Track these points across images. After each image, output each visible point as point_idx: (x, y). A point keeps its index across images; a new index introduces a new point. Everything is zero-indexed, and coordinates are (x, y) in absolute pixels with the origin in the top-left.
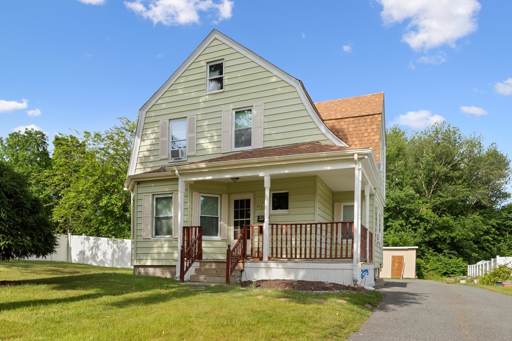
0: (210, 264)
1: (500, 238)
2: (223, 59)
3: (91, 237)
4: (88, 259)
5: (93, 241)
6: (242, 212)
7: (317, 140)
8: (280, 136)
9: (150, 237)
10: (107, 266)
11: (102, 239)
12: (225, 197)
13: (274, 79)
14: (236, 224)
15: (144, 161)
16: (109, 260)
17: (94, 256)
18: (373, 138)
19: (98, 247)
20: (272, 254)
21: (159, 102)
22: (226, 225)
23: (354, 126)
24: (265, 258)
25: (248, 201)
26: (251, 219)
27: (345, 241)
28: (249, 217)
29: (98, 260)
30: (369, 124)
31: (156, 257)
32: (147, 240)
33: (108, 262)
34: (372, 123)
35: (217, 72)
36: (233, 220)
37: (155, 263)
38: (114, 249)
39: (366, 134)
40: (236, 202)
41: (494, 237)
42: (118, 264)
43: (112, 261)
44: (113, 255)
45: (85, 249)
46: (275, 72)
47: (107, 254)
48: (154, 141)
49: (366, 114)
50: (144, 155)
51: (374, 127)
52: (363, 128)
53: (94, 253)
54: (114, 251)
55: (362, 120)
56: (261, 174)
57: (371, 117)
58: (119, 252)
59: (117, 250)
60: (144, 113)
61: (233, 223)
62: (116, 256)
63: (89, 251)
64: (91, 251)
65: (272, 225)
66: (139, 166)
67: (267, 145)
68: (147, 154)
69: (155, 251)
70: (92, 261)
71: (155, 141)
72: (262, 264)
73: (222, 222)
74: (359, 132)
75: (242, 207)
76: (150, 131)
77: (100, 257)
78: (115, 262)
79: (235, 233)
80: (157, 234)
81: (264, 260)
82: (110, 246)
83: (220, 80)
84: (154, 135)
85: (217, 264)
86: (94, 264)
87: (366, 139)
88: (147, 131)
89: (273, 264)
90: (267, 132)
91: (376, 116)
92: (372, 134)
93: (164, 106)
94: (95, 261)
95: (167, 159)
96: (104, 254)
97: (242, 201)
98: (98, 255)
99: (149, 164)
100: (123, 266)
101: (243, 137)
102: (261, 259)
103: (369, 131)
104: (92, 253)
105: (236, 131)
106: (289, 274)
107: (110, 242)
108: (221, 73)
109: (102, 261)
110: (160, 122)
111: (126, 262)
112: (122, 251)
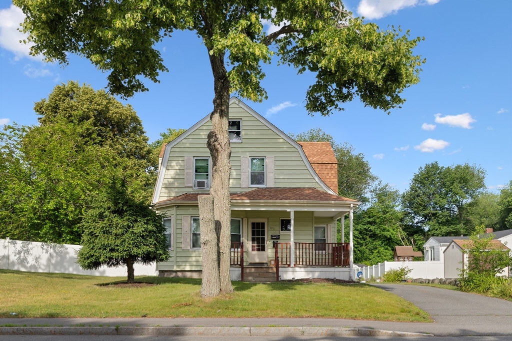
0: (250, 269)
1: (362, 242)
2: (241, 119)
3: (17, 241)
4: (13, 263)
5: (22, 245)
6: (258, 232)
7: (313, 186)
8: (286, 181)
9: (189, 248)
10: (40, 271)
11: (34, 243)
12: (245, 220)
13: (281, 141)
14: (253, 240)
15: (168, 187)
16: (44, 265)
17: (22, 262)
18: (333, 180)
19: (28, 252)
20: (296, 262)
21: (184, 141)
22: (246, 240)
23: (318, 170)
24: (292, 265)
25: (263, 224)
26: (266, 237)
27: (317, 252)
28: (264, 236)
29: (29, 265)
30: (330, 170)
31: (195, 263)
32: (186, 251)
33: (43, 267)
34: (331, 170)
35: (236, 127)
36: (250, 237)
37: (194, 269)
38: (50, 254)
39: (328, 177)
40: (253, 224)
41: (358, 241)
42: (56, 269)
43: (48, 266)
44: (49, 260)
45: (10, 253)
46: (282, 136)
47: (41, 259)
48: (178, 171)
49: (327, 162)
50: (168, 181)
51: (333, 172)
52: (325, 172)
53: (22, 257)
54: (51, 255)
55: (324, 166)
56: (288, 210)
57: (330, 165)
58: (56, 257)
59: (55, 255)
60: (169, 148)
61: (250, 239)
62: (53, 261)
63: (15, 255)
64: (18, 256)
65: (296, 243)
66: (164, 190)
67: (278, 186)
68: (171, 180)
69: (194, 259)
70: (20, 266)
71: (180, 172)
72: (290, 269)
73: (243, 238)
74: (323, 175)
75: (258, 227)
76: (174, 163)
77: (31, 261)
78: (51, 267)
79: (253, 247)
80: (194, 246)
81: (291, 266)
82: (45, 251)
83: (238, 134)
84: (179, 166)
85: (256, 269)
86: (23, 270)
87: (328, 180)
88: (171, 163)
89: (297, 269)
90: (277, 176)
91: (334, 165)
92: (332, 177)
93: (188, 145)
94: (25, 267)
95: (192, 187)
96: (37, 259)
97: (258, 224)
98: (28, 260)
99: (173, 189)
100: (63, 271)
101: (257, 178)
102: (289, 265)
103: (330, 175)
104: (20, 257)
105: (251, 172)
106: (308, 274)
107: (45, 247)
108: (239, 128)
109: (33, 266)
110: (185, 157)
111: (67, 267)
112: (61, 256)
